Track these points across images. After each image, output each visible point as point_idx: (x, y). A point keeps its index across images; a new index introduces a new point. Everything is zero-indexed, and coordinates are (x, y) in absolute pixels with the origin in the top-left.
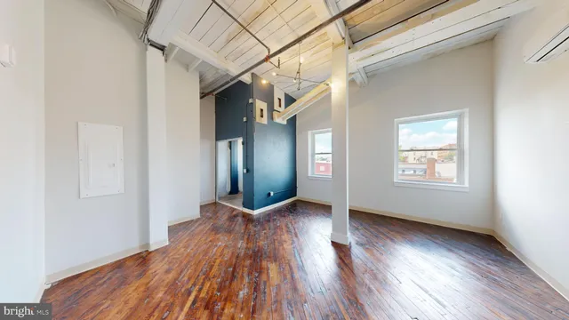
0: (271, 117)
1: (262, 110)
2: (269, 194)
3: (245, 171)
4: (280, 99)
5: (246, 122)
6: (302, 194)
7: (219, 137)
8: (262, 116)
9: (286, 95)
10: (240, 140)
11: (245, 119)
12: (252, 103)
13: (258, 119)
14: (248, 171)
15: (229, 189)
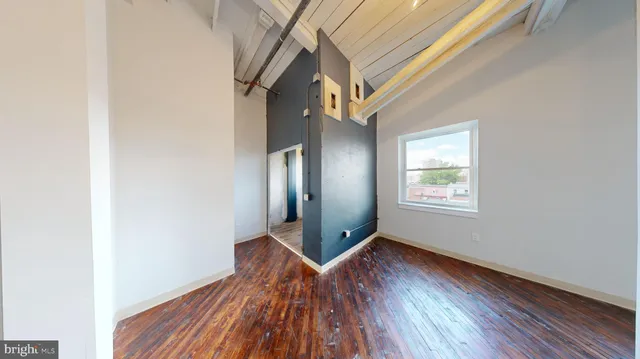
0: (346, 112)
1: (333, 96)
2: (344, 234)
3: (306, 197)
4: (357, 87)
5: (308, 116)
6: (385, 229)
7: (271, 148)
8: (334, 107)
9: (366, 83)
10: (299, 148)
11: (306, 112)
12: (318, 82)
13: (328, 110)
14: (310, 198)
15: (284, 215)
